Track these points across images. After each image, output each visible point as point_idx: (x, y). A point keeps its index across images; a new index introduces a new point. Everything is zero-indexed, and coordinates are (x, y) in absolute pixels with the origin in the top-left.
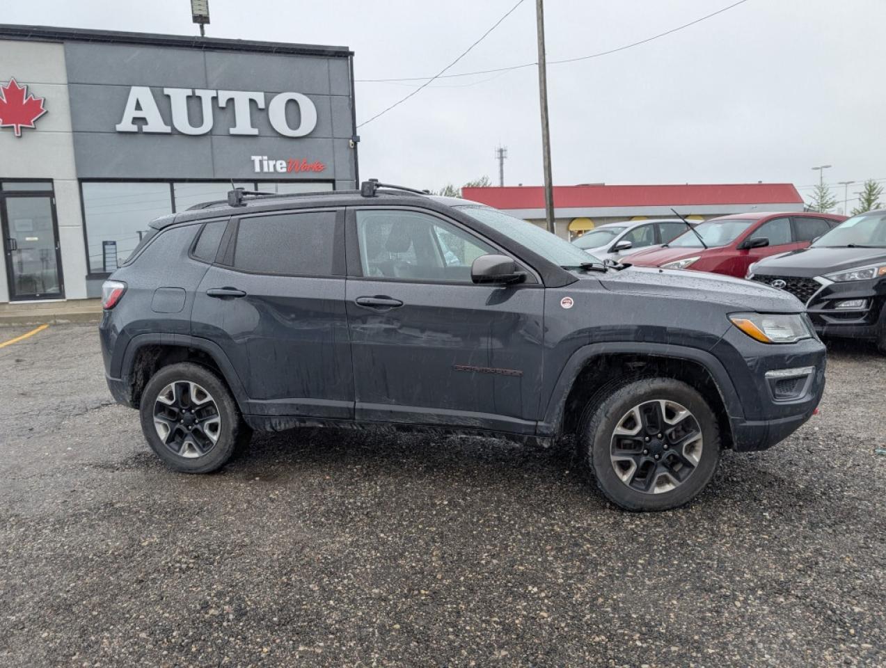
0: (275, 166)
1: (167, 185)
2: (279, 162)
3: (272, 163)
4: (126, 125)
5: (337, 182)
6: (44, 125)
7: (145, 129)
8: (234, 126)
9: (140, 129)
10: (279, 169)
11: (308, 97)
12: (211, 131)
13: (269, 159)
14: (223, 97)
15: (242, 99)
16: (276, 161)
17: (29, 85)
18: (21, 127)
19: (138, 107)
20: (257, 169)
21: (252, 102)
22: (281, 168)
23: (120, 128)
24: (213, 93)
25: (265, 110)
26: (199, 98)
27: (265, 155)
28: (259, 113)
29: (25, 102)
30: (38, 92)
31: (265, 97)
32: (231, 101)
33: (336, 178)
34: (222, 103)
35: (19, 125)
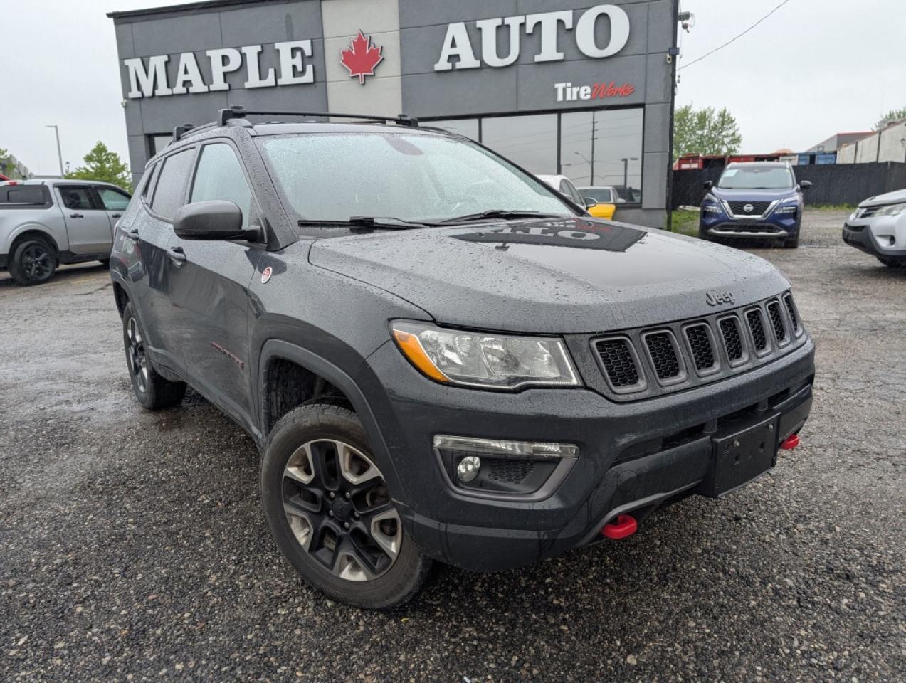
0: (578, 93)
1: (476, 121)
2: (583, 88)
3: (575, 90)
4: (443, 64)
5: (647, 106)
6: (381, 72)
7: (459, 65)
8: (540, 52)
9: (453, 66)
10: (582, 97)
11: (623, 8)
12: (517, 60)
13: (573, 86)
14: (531, 20)
15: (548, 21)
16: (580, 87)
17: (371, 35)
18: (364, 76)
19: (453, 44)
20: (560, 98)
21: (560, 22)
22: (585, 95)
23: (438, 67)
24: (521, 19)
25: (573, 31)
26: (508, 26)
27: (569, 82)
28: (566, 34)
29: (368, 51)
30: (378, 41)
31: (574, 15)
32: (539, 24)
33: (646, 102)
34: (529, 29)
35: (363, 74)
